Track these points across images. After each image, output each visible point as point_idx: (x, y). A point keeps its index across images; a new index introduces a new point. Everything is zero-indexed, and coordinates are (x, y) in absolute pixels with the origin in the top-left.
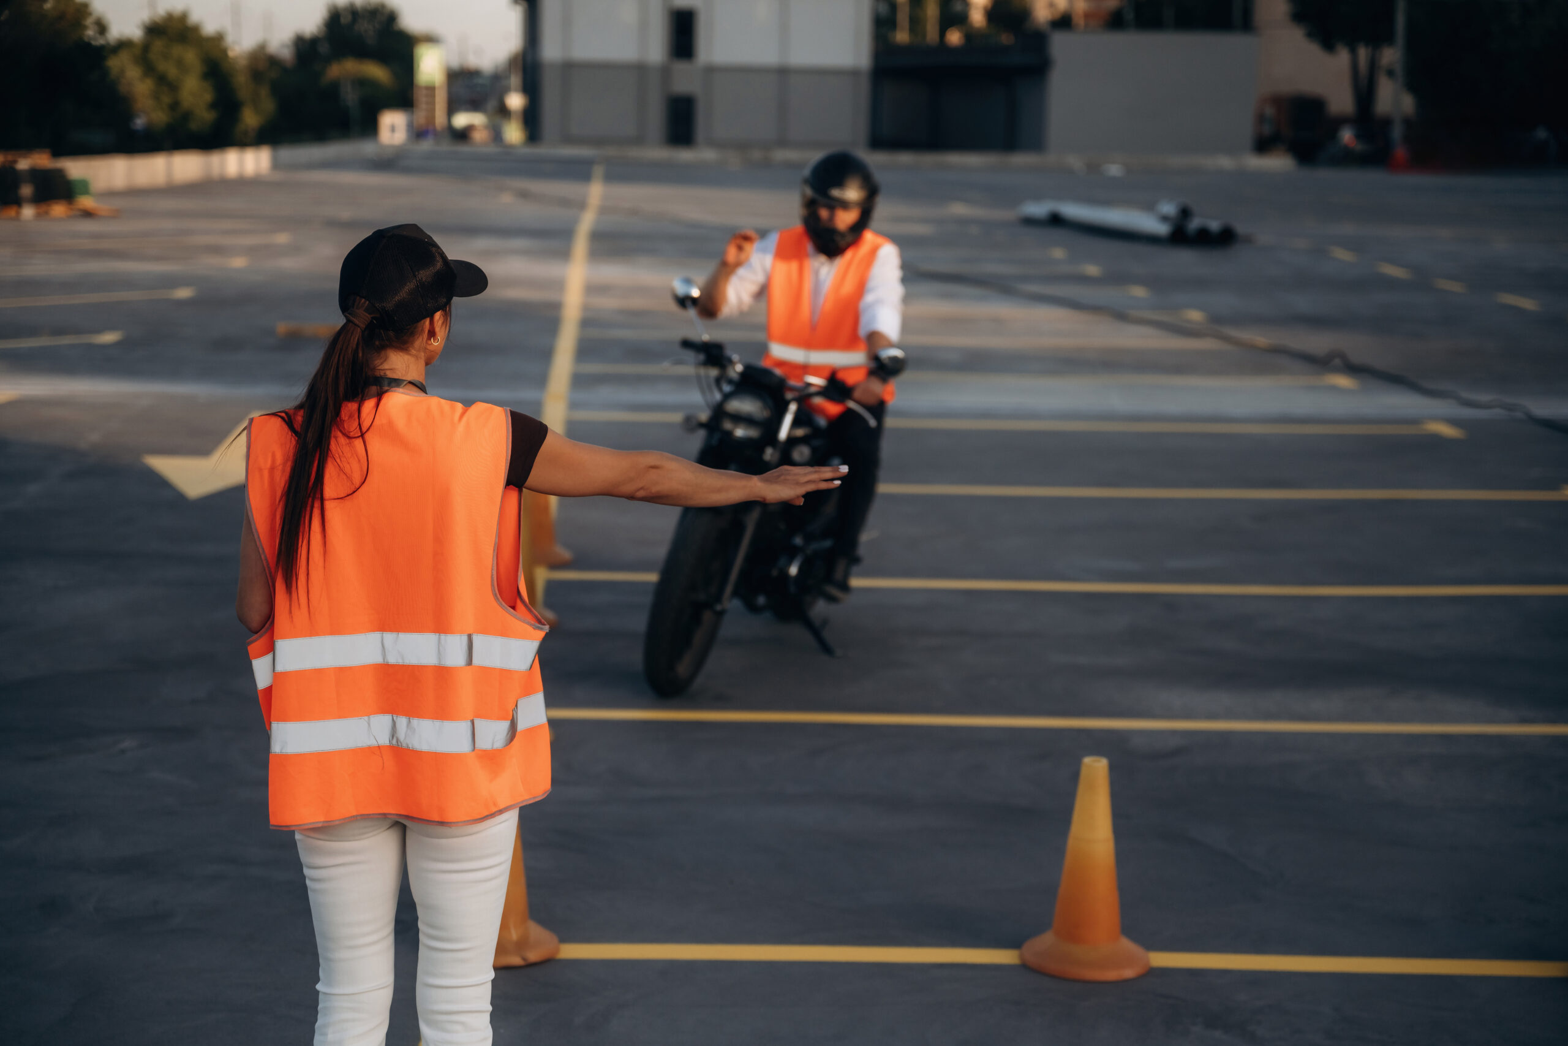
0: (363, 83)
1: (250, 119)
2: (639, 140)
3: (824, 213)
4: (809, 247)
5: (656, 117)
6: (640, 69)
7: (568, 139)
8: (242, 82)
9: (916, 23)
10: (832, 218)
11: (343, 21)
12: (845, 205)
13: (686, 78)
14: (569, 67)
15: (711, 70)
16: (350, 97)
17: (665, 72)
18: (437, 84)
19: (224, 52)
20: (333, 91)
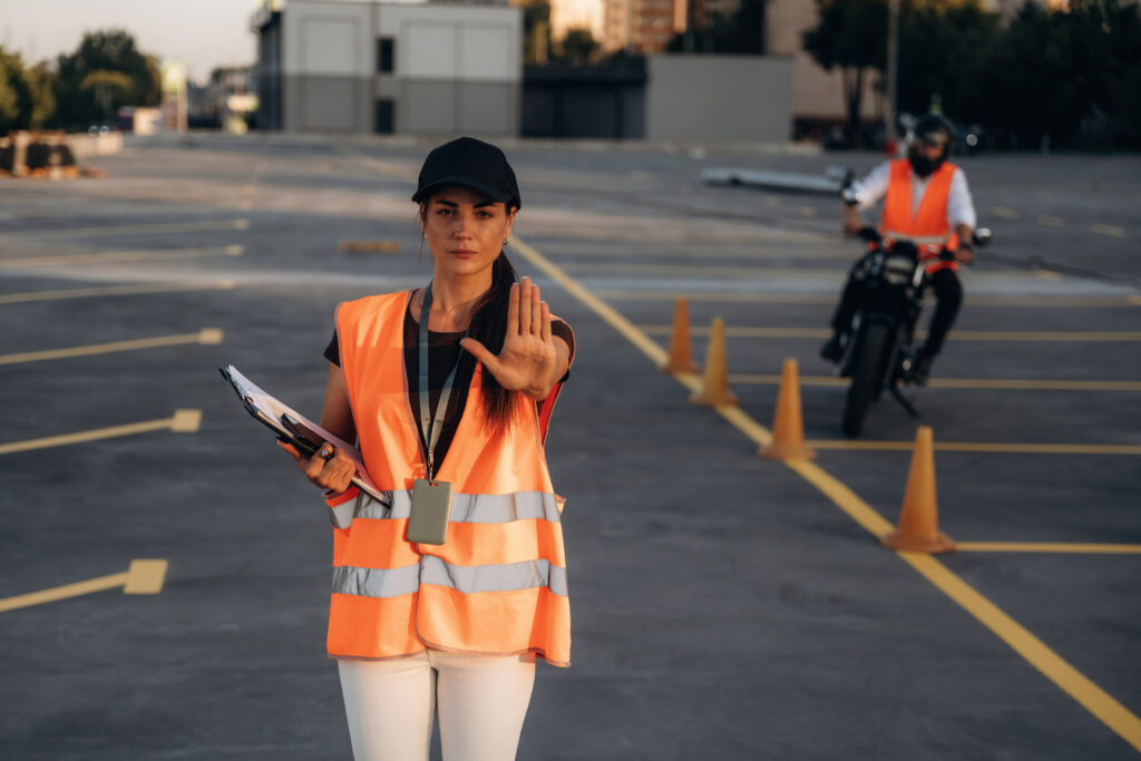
0: (113, 88)
1: (38, 115)
2: (354, 129)
5: (367, 115)
6: (355, 81)
7: (304, 129)
8: (33, 87)
11: (94, 45)
13: (387, 87)
14: (304, 79)
15: (407, 82)
16: (105, 99)
17: (373, 82)
18: (178, 91)
19: (22, 65)
20: (90, 95)
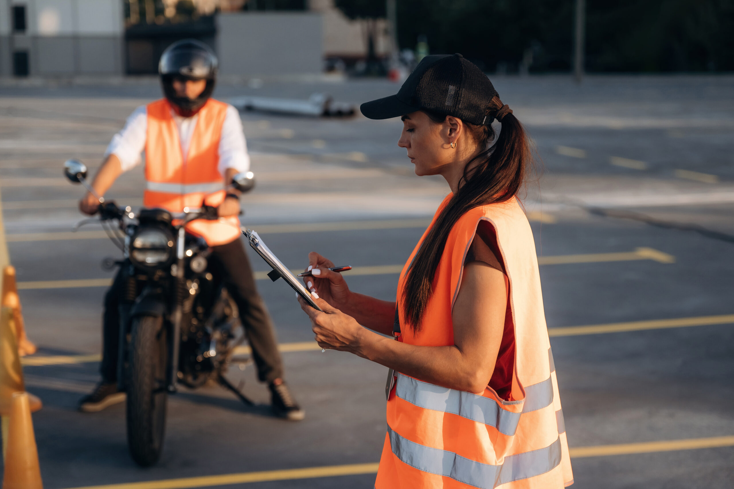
3: (177, 86)
4: (171, 112)
5: (7, 63)
9: (142, 14)
10: (184, 90)
12: (195, 80)
17: (11, 39)
